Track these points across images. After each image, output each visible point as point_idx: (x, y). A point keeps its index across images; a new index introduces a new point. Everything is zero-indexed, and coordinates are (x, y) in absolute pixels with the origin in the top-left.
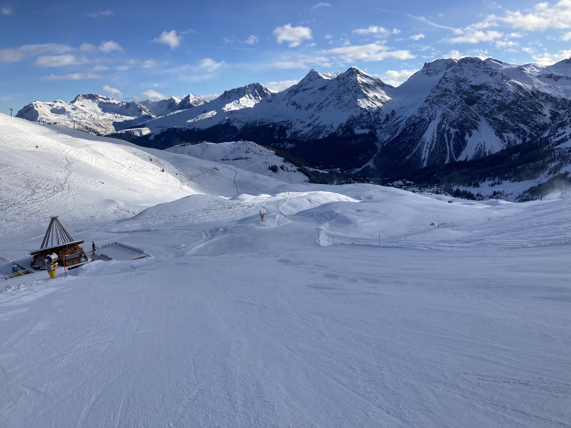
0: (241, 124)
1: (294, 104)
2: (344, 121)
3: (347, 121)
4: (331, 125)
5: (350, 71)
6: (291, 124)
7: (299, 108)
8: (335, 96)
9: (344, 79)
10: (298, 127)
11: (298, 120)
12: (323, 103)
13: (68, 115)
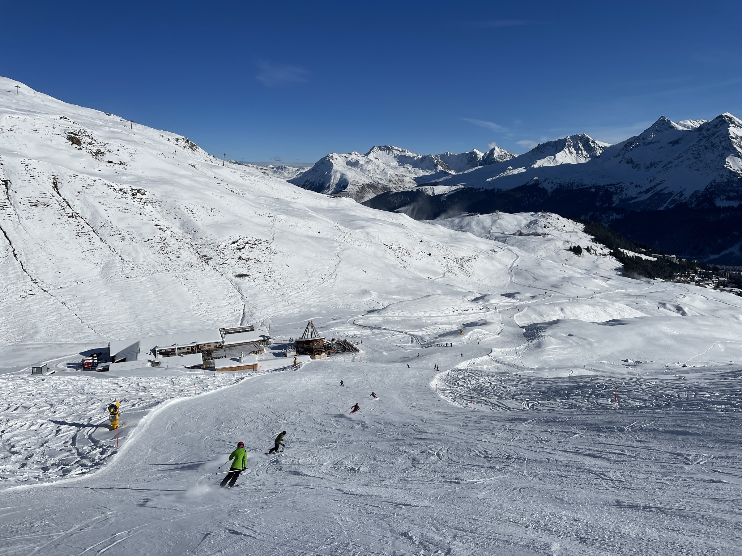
0: (553, 185)
1: (630, 161)
2: (701, 188)
3: (706, 188)
4: (681, 192)
5: (720, 119)
6: (622, 188)
7: (636, 167)
8: (692, 153)
9: (708, 130)
10: (632, 192)
11: (632, 183)
12: (672, 162)
13: (361, 169)
